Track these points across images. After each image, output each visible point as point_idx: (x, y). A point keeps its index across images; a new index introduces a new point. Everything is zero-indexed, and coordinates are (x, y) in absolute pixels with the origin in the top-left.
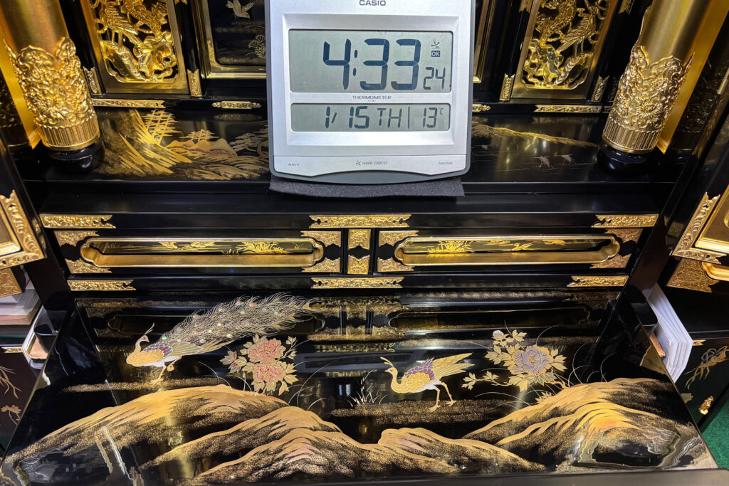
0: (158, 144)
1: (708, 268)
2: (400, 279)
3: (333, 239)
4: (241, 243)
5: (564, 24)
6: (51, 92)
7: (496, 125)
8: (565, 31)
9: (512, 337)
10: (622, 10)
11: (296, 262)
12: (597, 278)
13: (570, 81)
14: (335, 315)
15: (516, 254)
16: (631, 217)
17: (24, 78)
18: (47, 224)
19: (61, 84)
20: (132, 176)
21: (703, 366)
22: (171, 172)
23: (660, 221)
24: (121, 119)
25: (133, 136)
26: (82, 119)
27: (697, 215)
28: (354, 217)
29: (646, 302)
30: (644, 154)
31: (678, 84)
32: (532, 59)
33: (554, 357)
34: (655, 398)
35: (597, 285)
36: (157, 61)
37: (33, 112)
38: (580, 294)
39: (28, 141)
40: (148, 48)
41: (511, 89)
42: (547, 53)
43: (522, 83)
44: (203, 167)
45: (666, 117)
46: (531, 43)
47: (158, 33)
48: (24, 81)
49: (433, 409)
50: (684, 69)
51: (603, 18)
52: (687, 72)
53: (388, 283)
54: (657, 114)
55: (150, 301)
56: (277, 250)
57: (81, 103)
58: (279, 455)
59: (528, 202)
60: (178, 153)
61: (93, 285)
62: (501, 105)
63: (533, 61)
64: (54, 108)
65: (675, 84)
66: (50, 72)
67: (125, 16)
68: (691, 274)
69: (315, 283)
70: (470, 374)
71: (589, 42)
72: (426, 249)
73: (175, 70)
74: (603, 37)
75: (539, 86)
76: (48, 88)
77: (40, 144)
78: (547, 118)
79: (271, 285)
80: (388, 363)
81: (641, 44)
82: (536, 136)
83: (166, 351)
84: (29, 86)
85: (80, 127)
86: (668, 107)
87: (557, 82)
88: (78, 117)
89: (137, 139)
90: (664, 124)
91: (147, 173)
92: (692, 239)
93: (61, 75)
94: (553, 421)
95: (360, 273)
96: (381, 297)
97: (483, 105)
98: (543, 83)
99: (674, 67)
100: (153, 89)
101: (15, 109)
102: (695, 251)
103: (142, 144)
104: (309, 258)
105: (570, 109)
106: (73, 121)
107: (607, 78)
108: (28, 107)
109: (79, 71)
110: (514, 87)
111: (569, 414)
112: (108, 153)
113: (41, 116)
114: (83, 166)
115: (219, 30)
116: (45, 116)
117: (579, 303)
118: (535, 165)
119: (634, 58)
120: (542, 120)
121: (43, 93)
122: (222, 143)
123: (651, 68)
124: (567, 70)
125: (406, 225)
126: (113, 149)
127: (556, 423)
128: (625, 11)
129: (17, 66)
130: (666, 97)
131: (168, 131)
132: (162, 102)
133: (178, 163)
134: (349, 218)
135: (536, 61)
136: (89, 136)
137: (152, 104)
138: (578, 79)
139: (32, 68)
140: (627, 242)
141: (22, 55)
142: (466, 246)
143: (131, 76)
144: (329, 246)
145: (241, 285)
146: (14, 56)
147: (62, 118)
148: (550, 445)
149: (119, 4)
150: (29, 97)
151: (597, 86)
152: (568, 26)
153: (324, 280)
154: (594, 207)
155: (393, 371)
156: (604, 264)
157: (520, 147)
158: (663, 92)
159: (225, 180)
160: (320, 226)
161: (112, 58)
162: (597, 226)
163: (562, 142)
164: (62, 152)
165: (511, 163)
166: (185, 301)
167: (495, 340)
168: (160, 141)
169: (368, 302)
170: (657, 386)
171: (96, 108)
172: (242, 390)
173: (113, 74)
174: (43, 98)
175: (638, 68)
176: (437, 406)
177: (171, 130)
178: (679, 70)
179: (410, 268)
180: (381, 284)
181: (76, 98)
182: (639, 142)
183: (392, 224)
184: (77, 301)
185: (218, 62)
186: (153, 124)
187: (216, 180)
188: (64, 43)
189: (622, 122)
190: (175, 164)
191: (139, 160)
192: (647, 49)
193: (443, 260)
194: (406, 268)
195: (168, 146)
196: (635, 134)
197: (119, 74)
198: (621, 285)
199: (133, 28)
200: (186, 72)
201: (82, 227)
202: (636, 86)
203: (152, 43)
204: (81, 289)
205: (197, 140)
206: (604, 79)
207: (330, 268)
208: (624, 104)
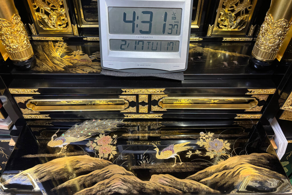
0: (60, 57)
2: (162, 115)
3: (133, 99)
4: (94, 101)
5: (236, 2)
6: (10, 37)
7: (205, 47)
11: (118, 108)
12: (248, 115)
13: (239, 27)
14: (135, 130)
15: (212, 104)
16: (263, 90)
18: (12, 92)
19: (14, 34)
20: (47, 72)
22: (63, 70)
23: (277, 92)
24: (45, 46)
25: (49, 53)
26: (25, 48)
28: (140, 89)
29: (270, 125)
30: (270, 62)
31: (287, 31)
35: (248, 118)
36: (59, 21)
37: (4, 45)
38: (240, 122)
39: (3, 57)
40: (55, 15)
42: (228, 15)
43: (217, 28)
44: (77, 67)
45: (280, 46)
46: (221, 10)
47: (60, 8)
49: (173, 166)
50: (289, 25)
52: (290, 26)
53: (156, 116)
54: (277, 45)
56: (109, 103)
57: (24, 41)
58: (108, 185)
59: (217, 82)
60: (67, 61)
61: (33, 117)
62: (207, 38)
63: (222, 19)
64: (13, 44)
65: (285, 31)
66: (9, 29)
69: (125, 116)
71: (247, 10)
72: (172, 101)
73: (67, 24)
74: (254, 8)
75: (225, 29)
76: (9, 36)
77: (9, 58)
78: (228, 44)
81: (270, 13)
82: (223, 52)
83: (64, 140)
84: (1, 35)
85: (25, 53)
86: (282, 41)
87: (233, 27)
88: (23, 48)
89: (51, 55)
90: (280, 49)
91: (53, 70)
92: (290, 102)
93: (14, 30)
95: (144, 112)
96: (153, 122)
97: (200, 38)
98: (226, 28)
99: (284, 24)
100: (59, 32)
103: (53, 57)
104: (123, 106)
105: (238, 39)
106: (21, 49)
108: (2, 43)
109: (22, 27)
110: (214, 29)
112: (38, 61)
113: (7, 48)
114: (27, 67)
115: (84, 7)
116: (9, 47)
117: (240, 125)
118: (221, 66)
119: (266, 19)
120: (226, 44)
121: (7, 38)
122: (86, 56)
123: (274, 24)
124: (237, 22)
125: (163, 93)
126: (40, 59)
130: (281, 36)
131: (64, 51)
132: (62, 38)
133: (67, 66)
134: (138, 90)
135: (223, 18)
136: (28, 55)
137: (58, 39)
138: (242, 26)
139: (2, 27)
140: (261, 101)
142: (190, 100)
143: (49, 27)
144: (131, 102)
147: (16, 48)
150: (2, 39)
151: (250, 30)
152: (238, 3)
153: (129, 115)
154: (247, 84)
155: (157, 150)
156: (251, 110)
157: (216, 56)
158: (279, 35)
159: (86, 73)
160: (126, 93)
161: (40, 20)
162: (248, 93)
163: (234, 55)
164: (18, 62)
165: (212, 62)
168: (61, 54)
171: (32, 41)
172: (94, 157)
173: (41, 26)
174: (7, 40)
175: (268, 24)
176: (175, 165)
178: (287, 25)
179: (165, 109)
180: (153, 117)
181: (22, 40)
182: (268, 57)
183: (157, 92)
184: (27, 123)
185: (85, 20)
186: (58, 48)
187: (82, 73)
188: (15, 16)
189: (260, 47)
190: (65, 66)
191: (51, 64)
192: (272, 15)
193: (180, 106)
194: (164, 110)
195: (63, 58)
196: (266, 53)
197: (44, 26)
198: (259, 118)
199: (48, 7)
200: (72, 25)
201: (26, 93)
202: (267, 32)
203: (57, 13)
204: (29, 118)
205: (76, 55)
206: (254, 26)
207: (132, 111)
208: (261, 40)
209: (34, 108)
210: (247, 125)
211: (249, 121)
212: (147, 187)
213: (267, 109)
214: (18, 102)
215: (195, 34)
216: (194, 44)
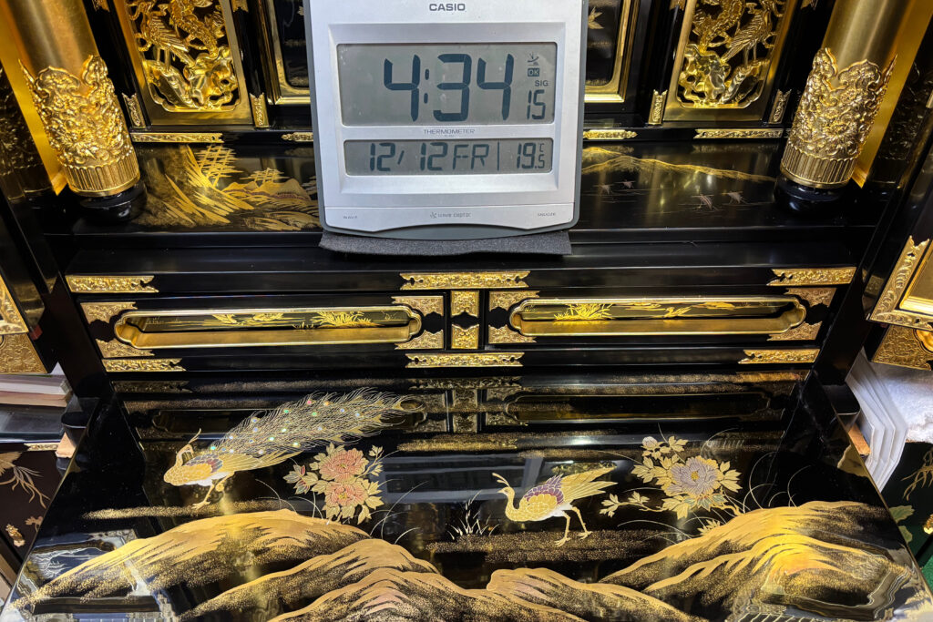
0: (213, 187)
1: (926, 338)
2: (520, 355)
3: (432, 305)
4: (316, 314)
5: (730, 25)
6: (77, 123)
7: (644, 156)
8: (731, 32)
10: (805, 5)
11: (386, 337)
12: (778, 352)
13: (741, 97)
15: (670, 321)
16: (819, 271)
17: (43, 107)
18: (74, 287)
19: (89, 114)
20: (178, 227)
21: (925, 470)
22: (228, 222)
23: (858, 276)
24: (169, 157)
25: (183, 177)
26: (116, 156)
27: (900, 267)
28: (457, 275)
29: (845, 383)
30: (835, 189)
31: (877, 96)
32: (689, 70)
35: (777, 361)
36: (213, 84)
37: (56, 148)
39: (50, 185)
40: (201, 68)
41: (662, 109)
42: (708, 62)
43: (676, 100)
44: (268, 215)
45: (862, 140)
46: (687, 50)
47: (213, 49)
48: (43, 110)
49: (560, 543)
50: (883, 76)
51: (780, 15)
52: (888, 81)
53: (504, 360)
54: (850, 137)
56: (362, 322)
57: (114, 137)
59: (683, 254)
60: (237, 197)
61: (134, 366)
62: (649, 129)
63: (692, 73)
64: (82, 143)
65: (872, 96)
66: (75, 99)
67: (171, 28)
68: (903, 346)
69: (410, 361)
71: (763, 46)
72: (551, 315)
73: (236, 94)
74: (782, 40)
75: (700, 104)
76: (73, 119)
77: (67, 186)
78: (711, 147)
80: (503, 481)
81: (827, 46)
82: (698, 169)
83: (215, 465)
84: (51, 116)
85: (114, 168)
86: (865, 127)
87: (723, 99)
88: (111, 155)
89: (187, 182)
90: (860, 149)
91: (198, 223)
92: (895, 298)
93: (89, 102)
95: (468, 347)
96: (495, 378)
97: (627, 130)
98: (704, 101)
99: (869, 74)
100: (210, 119)
101: (35, 146)
102: (901, 315)
103: (193, 187)
104: (404, 332)
105: (741, 134)
106: (105, 159)
107: (788, 93)
108: (50, 143)
109: (111, 96)
110: (667, 108)
112: (151, 199)
113: (65, 154)
114: (121, 215)
115: (289, 43)
116: (71, 154)
118: (692, 207)
119: (817, 64)
120: (704, 148)
121: (68, 125)
122: (293, 185)
123: (839, 79)
124: (735, 83)
125: (524, 285)
126: (157, 194)
128: (810, 5)
129: (35, 92)
130: (862, 113)
131: (225, 171)
132: (220, 135)
133: (236, 210)
134: (450, 277)
135: (695, 72)
136: (125, 178)
137: (208, 137)
138: (751, 94)
139: (54, 94)
140: (815, 306)
141: (41, 79)
142: (603, 310)
143: (181, 104)
144: (428, 315)
146: (32, 80)
147: (92, 156)
149: (165, 14)
150: (50, 131)
151: (774, 106)
152: (736, 23)
153: (422, 357)
154: (772, 257)
155: (509, 492)
156: (785, 335)
157: (677, 184)
158: (857, 107)
159: (294, 231)
160: (413, 288)
161: (157, 82)
162: (775, 283)
163: (730, 176)
164: (93, 198)
165: (666, 204)
168: (216, 183)
169: (479, 384)
171: (135, 145)
172: (311, 516)
173: (159, 101)
174: (67, 131)
175: (823, 77)
176: (565, 539)
177: (230, 170)
178: (876, 78)
179: (531, 338)
180: (495, 361)
181: (109, 131)
182: (828, 173)
183: (506, 283)
184: (115, 384)
185: (289, 83)
186: (208, 162)
187: (283, 231)
188: (92, 62)
189: (804, 148)
190: (233, 211)
191: (188, 206)
192: (835, 52)
193: (573, 329)
194: (526, 339)
195: (226, 189)
196: (822, 163)
197: (167, 102)
198: (810, 361)
199: (182, 43)
200: (249, 96)
201: (118, 291)
202: (821, 101)
203: (206, 62)
204: (119, 370)
205: (261, 181)
206: (784, 93)
207: (431, 343)
208: (806, 124)
209: (135, 339)
212: (478, 607)
213: (832, 331)
214: (90, 319)
215: (613, 120)
216: (612, 147)
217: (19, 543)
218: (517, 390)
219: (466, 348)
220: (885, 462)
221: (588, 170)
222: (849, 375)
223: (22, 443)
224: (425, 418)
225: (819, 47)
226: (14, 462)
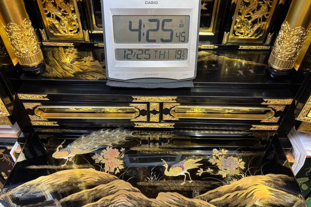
0: (70, 63)
2: (174, 124)
3: (143, 107)
4: (104, 108)
5: (253, 9)
6: (21, 42)
7: (221, 55)
8: (253, 12)
9: (221, 152)
10: (280, 3)
11: (128, 117)
12: (264, 126)
13: (256, 35)
14: (146, 139)
15: (226, 114)
16: (280, 100)
17: (9, 36)
18: (21, 98)
19: (25, 39)
20: (57, 78)
22: (73, 76)
23: (294, 102)
24: (55, 51)
25: (59, 59)
26: (35, 53)
27: (308, 102)
28: (152, 97)
29: (287, 137)
30: (287, 71)
31: (304, 39)
32: (238, 25)
33: (240, 162)
34: (286, 184)
35: (264, 129)
36: (70, 26)
37: (14, 50)
38: (256, 133)
39: (12, 62)
40: (66, 20)
42: (244, 22)
43: (233, 35)
44: (87, 74)
45: (298, 54)
46: (237, 18)
47: (70, 14)
48: (9, 37)
49: (182, 184)
50: (306, 32)
51: (271, 6)
52: (308, 34)
53: (168, 126)
54: (293, 53)
55: (65, 130)
56: (119, 111)
57: (34, 46)
58: (113, 201)
59: (232, 92)
60: (77, 67)
61: (41, 123)
62: (222, 45)
63: (238, 26)
64: (23, 49)
65: (302, 39)
66: (20, 34)
67: (56, 6)
68: (309, 126)
69: (136, 125)
70: (201, 169)
71: (265, 17)
72: (185, 111)
73: (78, 30)
74: (271, 16)
75: (241, 37)
76: (19, 41)
77: (18, 63)
78: (244, 52)
79: (116, 125)
80: (165, 162)
81: (287, 21)
82: (239, 60)
83: (69, 152)
84: (12, 40)
85: (34, 57)
86: (299, 50)
87: (249, 35)
88: (33, 53)
89: (61, 61)
90: (297, 57)
91: (63, 76)
92: (306, 113)
93: (25, 35)
94: (236, 192)
95: (156, 121)
96: (165, 131)
97: (215, 45)
98: (243, 36)
100: (69, 38)
102: (307, 119)
103: (62, 62)
104: (133, 115)
105: (255, 48)
106: (31, 54)
107: (273, 34)
108: (12, 48)
109: (33, 32)
110: (229, 37)
111: (244, 190)
112: (47, 67)
113: (17, 52)
114: (37, 73)
116: (19, 52)
117: (255, 137)
118: (236, 75)
119: (283, 27)
120: (242, 52)
121: (17, 42)
122: (97, 63)
123: (291, 32)
124: (254, 30)
125: (175, 101)
126: (50, 65)
127: (238, 193)
128: (282, 3)
129: (6, 31)
130: (298, 45)
131: (74, 57)
132: (73, 44)
134: (149, 98)
135: (239, 26)
136: (38, 60)
137: (68, 44)
138: (260, 34)
139: (12, 32)
140: (278, 111)
141: (8, 27)
142: (203, 110)
143: (59, 32)
144: (142, 110)
145: (103, 125)
146: (5, 27)
147: (26, 53)
148: (235, 204)
149: (53, 2)
150: (12, 44)
151: (268, 38)
152: (255, 9)
153: (140, 124)
154: (263, 94)
155: (166, 166)
156: (267, 120)
157: (232, 64)
158: (296, 43)
159: (96, 80)
160: (136, 101)
161: (51, 25)
162: (264, 103)
163: (250, 63)
164: (27, 67)
166: (79, 130)
167: (214, 153)
168: (71, 60)
169: (159, 133)
170: (287, 178)
171: (42, 47)
172: (100, 171)
173: (52, 32)
174: (17, 45)
175: (285, 32)
176: (184, 183)
177: (76, 57)
178: (304, 33)
179: (177, 119)
180: (165, 126)
181: (32, 44)
182: (285, 65)
183: (169, 101)
184: (35, 129)
185: (97, 26)
186: (68, 53)
187: (92, 80)
188: (26, 21)
189: (276, 56)
190: (75, 72)
191: (61, 70)
192: (289, 23)
193: (193, 116)
195: (74, 64)
196: (283, 62)
197: (55, 32)
198: (275, 130)
199: (60, 12)
200: (83, 31)
201: (35, 99)
202: (283, 40)
203: (68, 18)
204: (37, 125)
205: (86, 61)
206: (271, 34)
207: (143, 119)
208: (278, 48)
209: (42, 114)
210: (263, 136)
211: (265, 133)
213: (284, 120)
214: (26, 108)
215: (210, 41)
216: (209, 51)
217: (6, 178)
218: (172, 135)
219: (155, 121)
220: (300, 165)
221: (200, 60)
222: (289, 133)
223: (5, 147)
224: (141, 143)
225: (284, 21)
226: (3, 152)
